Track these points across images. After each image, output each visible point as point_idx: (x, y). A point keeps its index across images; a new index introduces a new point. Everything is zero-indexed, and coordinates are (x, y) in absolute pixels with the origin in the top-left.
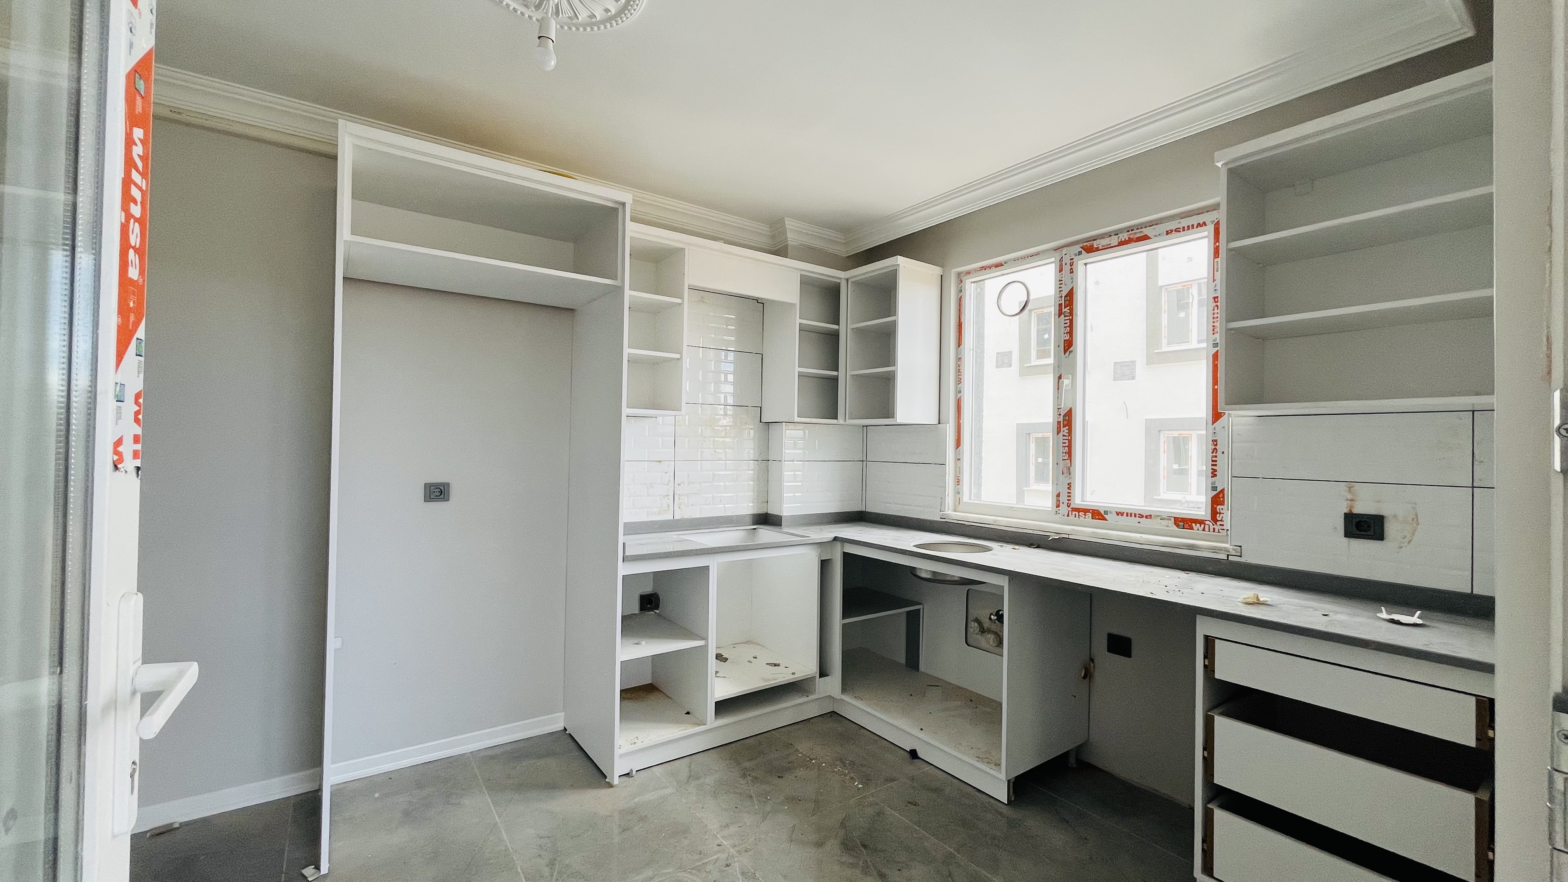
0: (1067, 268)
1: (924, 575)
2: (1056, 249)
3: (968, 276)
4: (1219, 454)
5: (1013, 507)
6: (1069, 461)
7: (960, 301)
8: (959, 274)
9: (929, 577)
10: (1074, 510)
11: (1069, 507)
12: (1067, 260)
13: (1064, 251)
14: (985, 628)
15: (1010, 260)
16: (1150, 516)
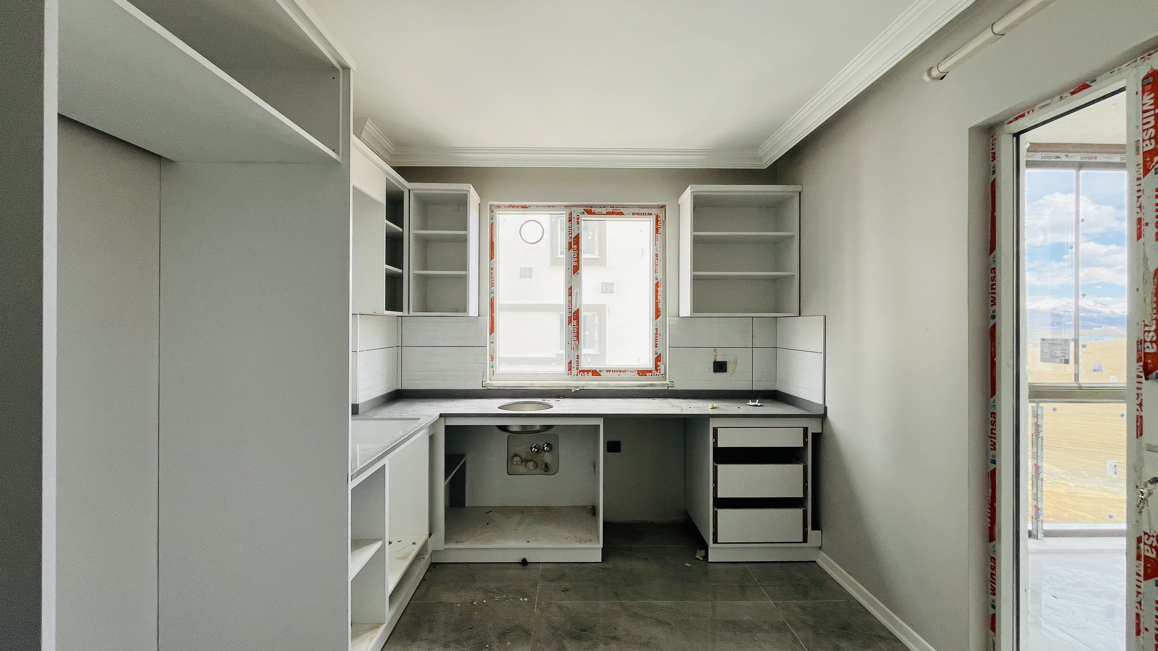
0: (574, 221)
2: (566, 207)
3: (499, 209)
5: (537, 374)
7: (492, 226)
8: (491, 206)
10: (581, 371)
11: (577, 370)
12: (574, 215)
13: (573, 209)
14: (523, 459)
16: (625, 371)
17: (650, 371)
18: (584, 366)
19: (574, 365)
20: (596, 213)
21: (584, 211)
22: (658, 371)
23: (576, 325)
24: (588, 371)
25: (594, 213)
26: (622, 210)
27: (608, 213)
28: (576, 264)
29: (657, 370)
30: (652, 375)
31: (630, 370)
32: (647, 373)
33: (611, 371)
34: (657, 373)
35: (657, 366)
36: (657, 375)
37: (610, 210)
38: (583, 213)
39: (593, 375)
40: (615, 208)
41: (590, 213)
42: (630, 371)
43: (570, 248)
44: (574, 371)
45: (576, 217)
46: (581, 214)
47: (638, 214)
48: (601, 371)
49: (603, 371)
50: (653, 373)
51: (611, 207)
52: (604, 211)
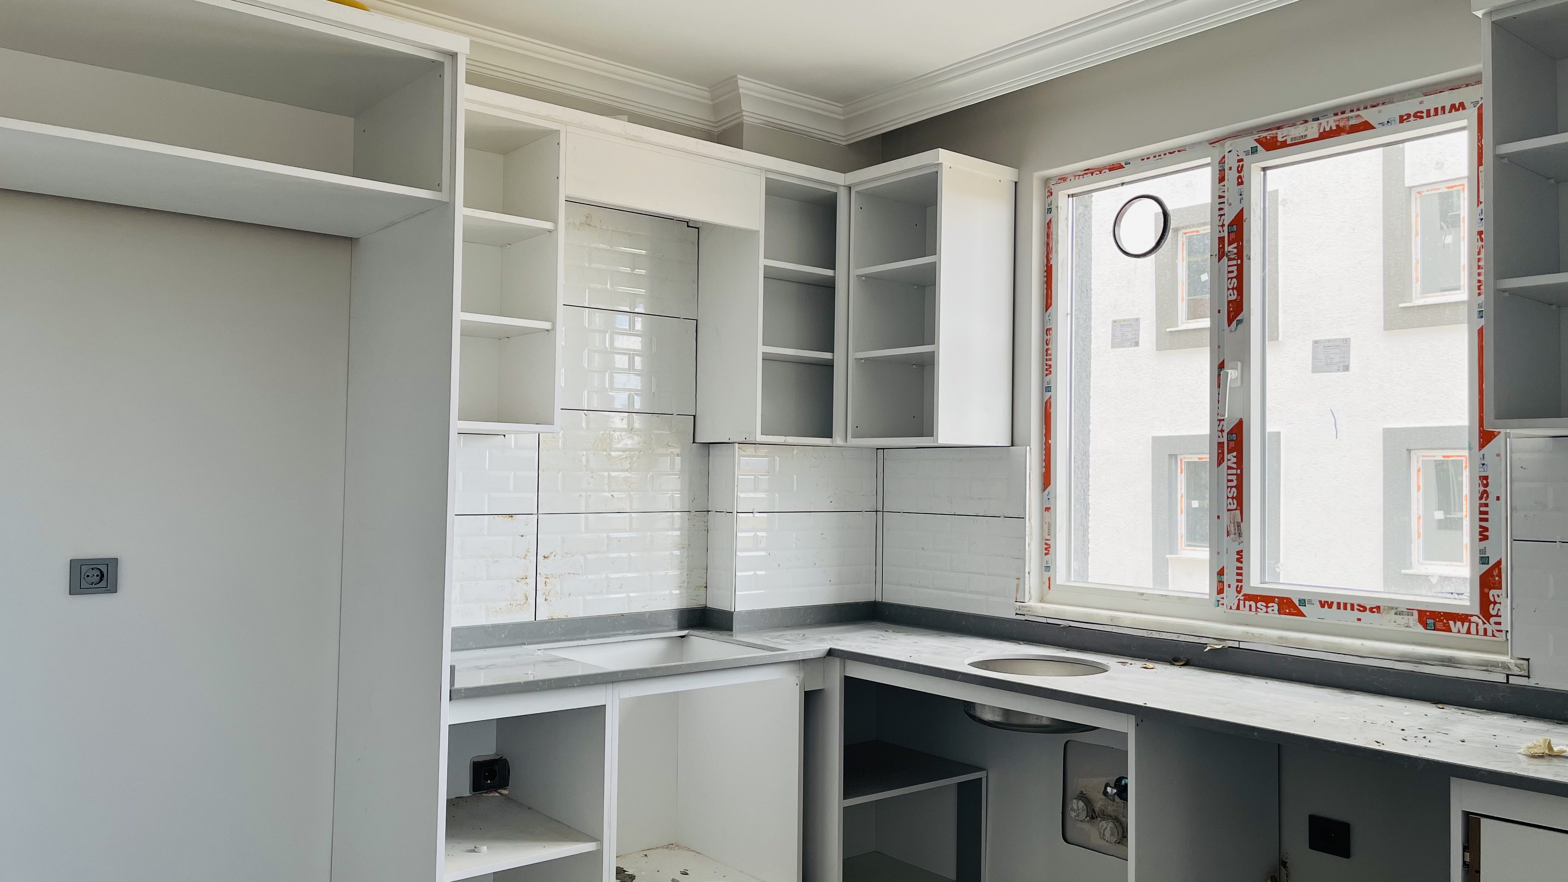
0: (1231, 176)
1: (988, 716)
2: (1213, 142)
3: (1063, 184)
4: (1491, 500)
5: (1142, 594)
6: (1238, 512)
7: (1049, 228)
8: (1047, 181)
9: (997, 719)
10: (1249, 597)
11: (1239, 592)
12: (1231, 162)
13: (1228, 145)
14: (1097, 809)
15: (1134, 159)
16: (1378, 608)
17: (1464, 618)
18: (1255, 582)
19: (1230, 578)
20: (1289, 142)
21: (1256, 144)
22: (1493, 620)
23: (1235, 466)
24: (1268, 600)
25: (1284, 145)
26: (1367, 115)
27: (1324, 135)
28: (1234, 298)
29: (1485, 613)
30: (1468, 632)
31: (1392, 608)
32: (1451, 623)
33: (1335, 606)
34: (1487, 626)
35: (1485, 604)
36: (1489, 633)
37: (1330, 123)
38: (1254, 151)
39: (1282, 611)
40: (1340, 116)
41: (1271, 145)
42: (1394, 611)
43: (1221, 254)
44: (1230, 595)
45: (1235, 165)
46: (1247, 153)
47: (1418, 115)
48: (1303, 602)
49: (1310, 602)
50: (1473, 626)
51: (1336, 114)
52: (1312, 130)
